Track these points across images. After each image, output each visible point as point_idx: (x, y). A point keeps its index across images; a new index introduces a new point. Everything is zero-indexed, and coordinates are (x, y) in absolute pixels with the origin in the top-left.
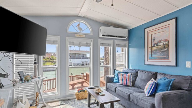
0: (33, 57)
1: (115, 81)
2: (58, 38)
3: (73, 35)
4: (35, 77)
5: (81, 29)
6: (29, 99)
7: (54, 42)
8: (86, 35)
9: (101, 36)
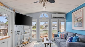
0: (29, 26)
1: (58, 36)
2: (36, 20)
3: (41, 19)
4: (29, 32)
5: (44, 16)
6: (27, 39)
7: (35, 21)
8: (46, 18)
9: (52, 18)
